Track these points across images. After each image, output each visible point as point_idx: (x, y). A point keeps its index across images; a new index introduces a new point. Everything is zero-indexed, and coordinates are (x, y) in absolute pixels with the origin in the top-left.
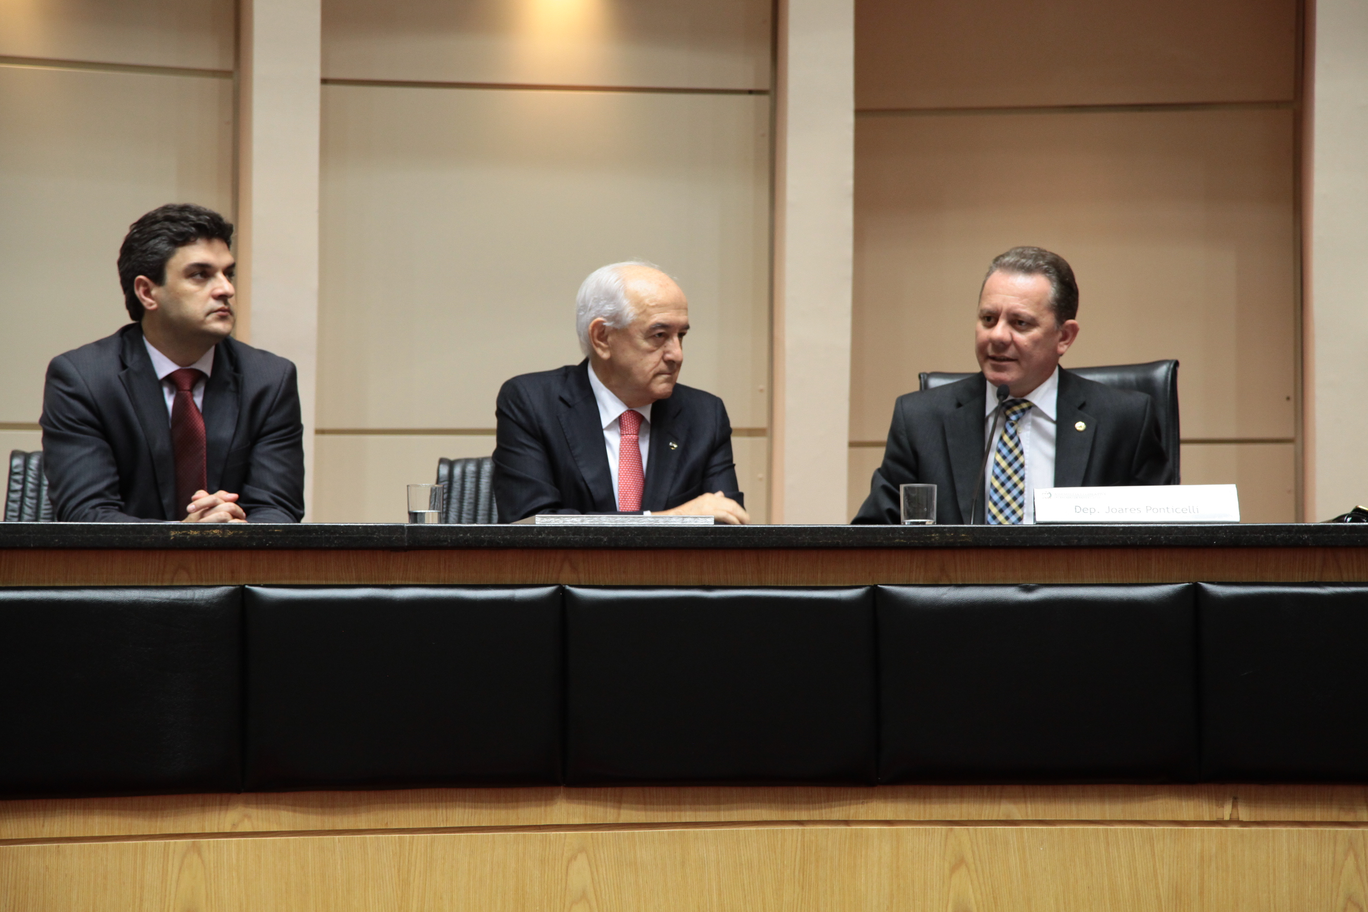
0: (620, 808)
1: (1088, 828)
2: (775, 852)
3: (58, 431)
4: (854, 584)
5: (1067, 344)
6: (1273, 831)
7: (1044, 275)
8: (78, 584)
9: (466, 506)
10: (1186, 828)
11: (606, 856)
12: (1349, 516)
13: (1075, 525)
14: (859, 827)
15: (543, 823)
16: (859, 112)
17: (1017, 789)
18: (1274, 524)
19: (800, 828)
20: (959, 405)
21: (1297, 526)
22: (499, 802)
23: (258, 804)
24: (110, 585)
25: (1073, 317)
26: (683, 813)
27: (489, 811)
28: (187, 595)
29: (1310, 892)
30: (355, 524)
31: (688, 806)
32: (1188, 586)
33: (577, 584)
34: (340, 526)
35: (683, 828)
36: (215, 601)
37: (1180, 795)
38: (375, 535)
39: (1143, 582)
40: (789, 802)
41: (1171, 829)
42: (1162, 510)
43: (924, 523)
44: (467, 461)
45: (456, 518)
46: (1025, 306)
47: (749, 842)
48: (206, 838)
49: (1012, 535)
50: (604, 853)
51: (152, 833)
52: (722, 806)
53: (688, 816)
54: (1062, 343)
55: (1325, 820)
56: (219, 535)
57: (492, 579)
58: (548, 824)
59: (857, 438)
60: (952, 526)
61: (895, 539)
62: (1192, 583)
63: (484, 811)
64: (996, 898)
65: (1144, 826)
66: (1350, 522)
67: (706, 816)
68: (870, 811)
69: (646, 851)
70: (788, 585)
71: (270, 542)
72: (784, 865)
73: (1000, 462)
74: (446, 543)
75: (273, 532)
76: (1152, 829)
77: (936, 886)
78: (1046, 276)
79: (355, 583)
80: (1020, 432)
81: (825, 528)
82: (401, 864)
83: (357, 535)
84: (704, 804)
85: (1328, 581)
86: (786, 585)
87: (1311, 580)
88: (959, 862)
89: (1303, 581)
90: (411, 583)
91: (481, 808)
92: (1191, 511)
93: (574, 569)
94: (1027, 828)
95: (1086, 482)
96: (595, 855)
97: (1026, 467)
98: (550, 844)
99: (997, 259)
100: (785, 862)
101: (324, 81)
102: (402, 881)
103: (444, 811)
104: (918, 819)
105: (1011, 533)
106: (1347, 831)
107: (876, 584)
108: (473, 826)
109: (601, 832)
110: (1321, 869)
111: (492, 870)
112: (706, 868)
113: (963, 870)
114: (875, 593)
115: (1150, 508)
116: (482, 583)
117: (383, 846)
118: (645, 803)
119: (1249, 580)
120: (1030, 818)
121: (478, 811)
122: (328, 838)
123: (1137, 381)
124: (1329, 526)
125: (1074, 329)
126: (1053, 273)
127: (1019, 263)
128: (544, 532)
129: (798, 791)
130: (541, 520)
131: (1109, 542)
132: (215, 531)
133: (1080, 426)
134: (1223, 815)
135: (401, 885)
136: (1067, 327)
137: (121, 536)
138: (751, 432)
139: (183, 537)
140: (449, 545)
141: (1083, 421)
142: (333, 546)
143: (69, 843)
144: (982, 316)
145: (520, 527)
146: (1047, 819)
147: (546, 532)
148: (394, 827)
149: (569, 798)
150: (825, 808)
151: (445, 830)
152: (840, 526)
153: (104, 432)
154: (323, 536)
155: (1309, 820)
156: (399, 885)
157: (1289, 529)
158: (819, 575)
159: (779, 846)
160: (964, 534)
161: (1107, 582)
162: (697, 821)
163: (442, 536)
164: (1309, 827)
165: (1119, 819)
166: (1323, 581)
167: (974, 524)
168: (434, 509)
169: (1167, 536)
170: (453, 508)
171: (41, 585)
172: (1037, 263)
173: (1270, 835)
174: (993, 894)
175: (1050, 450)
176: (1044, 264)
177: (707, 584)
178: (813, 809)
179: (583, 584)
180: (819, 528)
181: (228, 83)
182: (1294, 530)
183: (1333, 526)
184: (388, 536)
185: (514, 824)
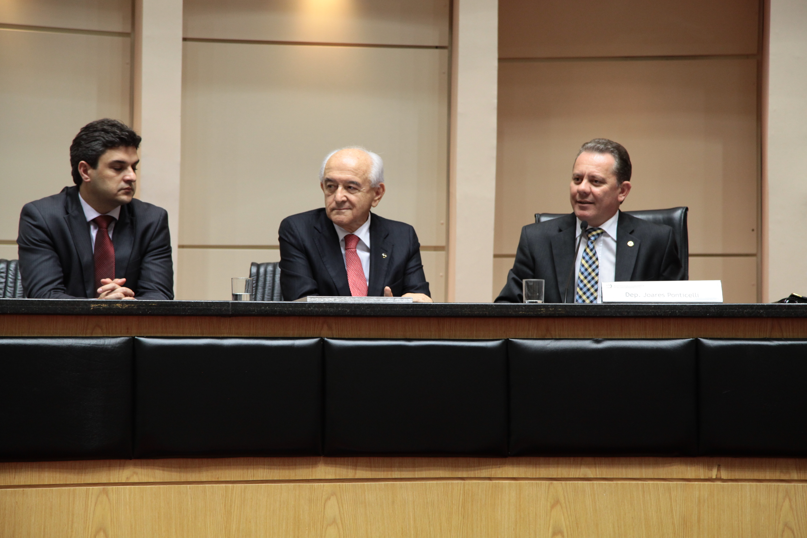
0: (356, 469)
1: (632, 483)
2: (448, 496)
3: (28, 247)
4: (495, 338)
5: (624, 196)
6: (741, 485)
7: (610, 154)
8: (36, 336)
9: (267, 291)
10: (690, 483)
11: (348, 498)
12: (787, 299)
13: (626, 304)
14: (497, 482)
15: (310, 478)
16: (501, 60)
17: (590, 459)
18: (743, 304)
19: (462, 482)
20: (560, 230)
21: (757, 305)
22: (284, 465)
23: (142, 466)
24: (55, 336)
25: (629, 180)
26: (393, 473)
27: (278, 471)
28: (100, 342)
29: (763, 520)
30: (200, 301)
31: (396, 469)
32: (692, 340)
33: (332, 337)
34: (192, 302)
35: (393, 481)
36: (117, 346)
37: (686, 464)
38: (212, 307)
39: (666, 338)
40: (456, 467)
41: (681, 484)
42: (677, 295)
43: (536, 302)
44: (268, 264)
45: (261, 298)
46: (599, 171)
47: (432, 490)
48: (111, 486)
49: (588, 309)
50: (346, 496)
51: (79, 483)
52: (417, 469)
53: (396, 474)
54: (621, 195)
55: (772, 478)
56: (120, 307)
57: (281, 334)
58: (313, 478)
59: (499, 252)
60: (553, 304)
61: (519, 311)
62: (695, 338)
63: (276, 471)
64: (578, 523)
65: (666, 482)
66: (788, 303)
67: (407, 474)
68: (504, 472)
69: (371, 495)
70: (456, 338)
71: (150, 311)
72: (453, 503)
73: (584, 264)
74: (254, 313)
75: (151, 306)
76: (670, 483)
77: (542, 516)
78: (612, 154)
79: (200, 336)
80: (596, 247)
81: (478, 305)
82: (227, 501)
83: (202, 308)
84: (406, 467)
85: (774, 337)
86: (455, 338)
87: (764, 337)
88: (556, 502)
89: (760, 338)
90: (233, 336)
91: (274, 469)
92: (694, 296)
93: (330, 328)
94: (596, 483)
95: (633, 278)
96: (341, 497)
97: (599, 268)
98: (314, 490)
99: (584, 145)
100: (454, 502)
101: (185, 39)
102: (227, 512)
103: (252, 471)
104: (532, 477)
105: (588, 308)
106: (785, 485)
107: (508, 338)
108: (269, 479)
109: (345, 484)
110: (769, 507)
111: (280, 505)
112: (407, 505)
113: (558, 507)
114: (507, 343)
115: (670, 294)
116: (275, 336)
117: (216, 491)
118: (370, 466)
119: (728, 337)
120: (598, 477)
121: (272, 471)
122: (183, 486)
123: (663, 219)
124: (776, 305)
125: (628, 187)
126: (616, 153)
127: (596, 147)
128: (312, 306)
129: (462, 460)
130: (311, 299)
131: (645, 314)
132: (117, 305)
133: (631, 244)
134: (712, 475)
135: (226, 515)
136: (624, 185)
137: (62, 307)
138: (436, 248)
139: (98, 308)
140: (256, 314)
141: (632, 241)
142: (187, 313)
143: (29, 488)
144: (574, 178)
145: (298, 303)
146: (608, 477)
147: (313, 306)
148: (222, 480)
149: (326, 463)
150: (477, 470)
151: (252, 482)
152: (487, 304)
153: (54, 247)
154: (182, 308)
155: (762, 479)
156: (225, 514)
157: (752, 307)
158: (475, 332)
159: (450, 492)
160: (560, 308)
161: (644, 338)
162: (402, 477)
163: (251, 308)
164: (762, 483)
165: (650, 477)
166: (772, 337)
167: (566, 303)
168: (247, 292)
169: (680, 311)
170: (259, 292)
171: (14, 336)
172: (607, 147)
173: (740, 487)
174: (576, 521)
175: (613, 259)
176: (611, 147)
177: (408, 337)
178: (470, 471)
179: (335, 337)
180: (474, 305)
181: (128, 40)
182: (755, 307)
183: (778, 305)
184: (219, 308)
185: (293, 478)
